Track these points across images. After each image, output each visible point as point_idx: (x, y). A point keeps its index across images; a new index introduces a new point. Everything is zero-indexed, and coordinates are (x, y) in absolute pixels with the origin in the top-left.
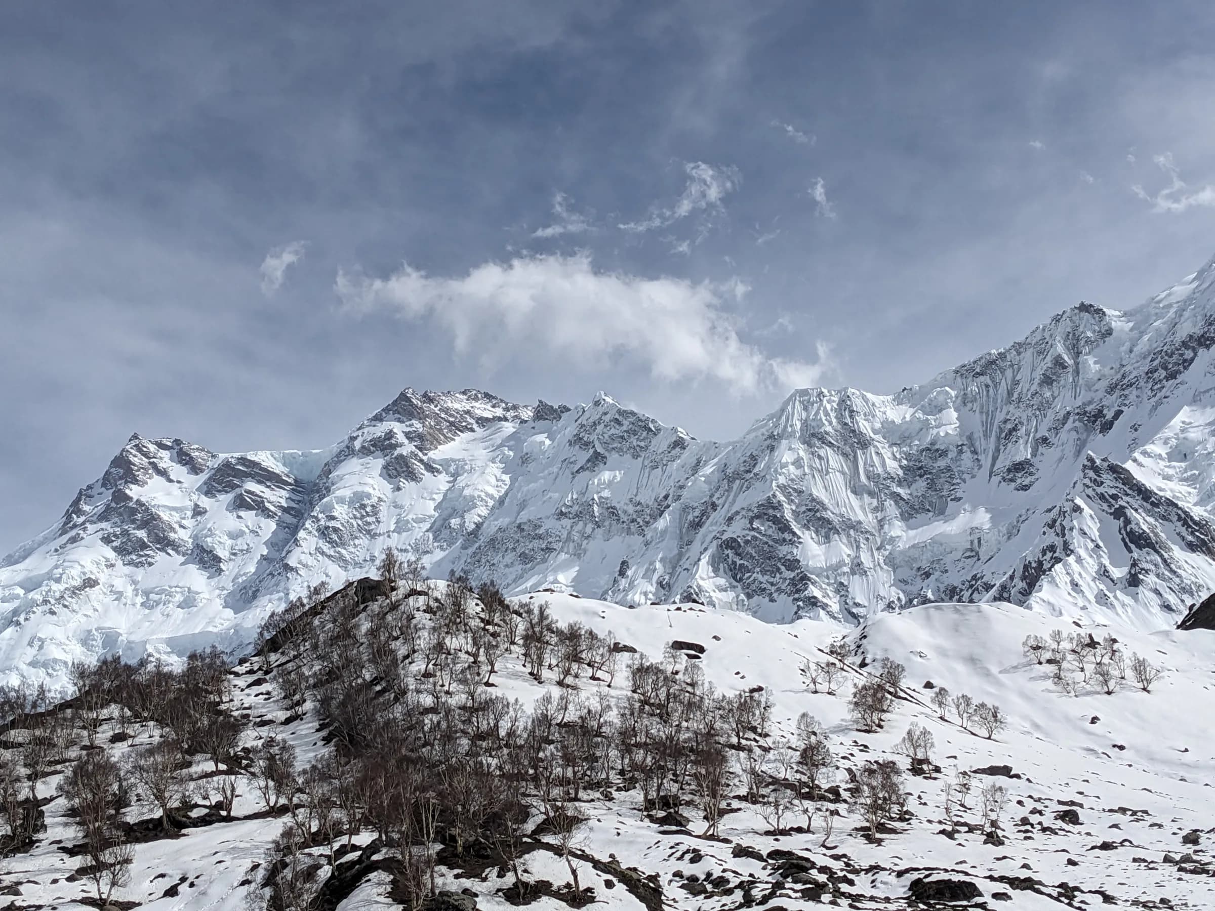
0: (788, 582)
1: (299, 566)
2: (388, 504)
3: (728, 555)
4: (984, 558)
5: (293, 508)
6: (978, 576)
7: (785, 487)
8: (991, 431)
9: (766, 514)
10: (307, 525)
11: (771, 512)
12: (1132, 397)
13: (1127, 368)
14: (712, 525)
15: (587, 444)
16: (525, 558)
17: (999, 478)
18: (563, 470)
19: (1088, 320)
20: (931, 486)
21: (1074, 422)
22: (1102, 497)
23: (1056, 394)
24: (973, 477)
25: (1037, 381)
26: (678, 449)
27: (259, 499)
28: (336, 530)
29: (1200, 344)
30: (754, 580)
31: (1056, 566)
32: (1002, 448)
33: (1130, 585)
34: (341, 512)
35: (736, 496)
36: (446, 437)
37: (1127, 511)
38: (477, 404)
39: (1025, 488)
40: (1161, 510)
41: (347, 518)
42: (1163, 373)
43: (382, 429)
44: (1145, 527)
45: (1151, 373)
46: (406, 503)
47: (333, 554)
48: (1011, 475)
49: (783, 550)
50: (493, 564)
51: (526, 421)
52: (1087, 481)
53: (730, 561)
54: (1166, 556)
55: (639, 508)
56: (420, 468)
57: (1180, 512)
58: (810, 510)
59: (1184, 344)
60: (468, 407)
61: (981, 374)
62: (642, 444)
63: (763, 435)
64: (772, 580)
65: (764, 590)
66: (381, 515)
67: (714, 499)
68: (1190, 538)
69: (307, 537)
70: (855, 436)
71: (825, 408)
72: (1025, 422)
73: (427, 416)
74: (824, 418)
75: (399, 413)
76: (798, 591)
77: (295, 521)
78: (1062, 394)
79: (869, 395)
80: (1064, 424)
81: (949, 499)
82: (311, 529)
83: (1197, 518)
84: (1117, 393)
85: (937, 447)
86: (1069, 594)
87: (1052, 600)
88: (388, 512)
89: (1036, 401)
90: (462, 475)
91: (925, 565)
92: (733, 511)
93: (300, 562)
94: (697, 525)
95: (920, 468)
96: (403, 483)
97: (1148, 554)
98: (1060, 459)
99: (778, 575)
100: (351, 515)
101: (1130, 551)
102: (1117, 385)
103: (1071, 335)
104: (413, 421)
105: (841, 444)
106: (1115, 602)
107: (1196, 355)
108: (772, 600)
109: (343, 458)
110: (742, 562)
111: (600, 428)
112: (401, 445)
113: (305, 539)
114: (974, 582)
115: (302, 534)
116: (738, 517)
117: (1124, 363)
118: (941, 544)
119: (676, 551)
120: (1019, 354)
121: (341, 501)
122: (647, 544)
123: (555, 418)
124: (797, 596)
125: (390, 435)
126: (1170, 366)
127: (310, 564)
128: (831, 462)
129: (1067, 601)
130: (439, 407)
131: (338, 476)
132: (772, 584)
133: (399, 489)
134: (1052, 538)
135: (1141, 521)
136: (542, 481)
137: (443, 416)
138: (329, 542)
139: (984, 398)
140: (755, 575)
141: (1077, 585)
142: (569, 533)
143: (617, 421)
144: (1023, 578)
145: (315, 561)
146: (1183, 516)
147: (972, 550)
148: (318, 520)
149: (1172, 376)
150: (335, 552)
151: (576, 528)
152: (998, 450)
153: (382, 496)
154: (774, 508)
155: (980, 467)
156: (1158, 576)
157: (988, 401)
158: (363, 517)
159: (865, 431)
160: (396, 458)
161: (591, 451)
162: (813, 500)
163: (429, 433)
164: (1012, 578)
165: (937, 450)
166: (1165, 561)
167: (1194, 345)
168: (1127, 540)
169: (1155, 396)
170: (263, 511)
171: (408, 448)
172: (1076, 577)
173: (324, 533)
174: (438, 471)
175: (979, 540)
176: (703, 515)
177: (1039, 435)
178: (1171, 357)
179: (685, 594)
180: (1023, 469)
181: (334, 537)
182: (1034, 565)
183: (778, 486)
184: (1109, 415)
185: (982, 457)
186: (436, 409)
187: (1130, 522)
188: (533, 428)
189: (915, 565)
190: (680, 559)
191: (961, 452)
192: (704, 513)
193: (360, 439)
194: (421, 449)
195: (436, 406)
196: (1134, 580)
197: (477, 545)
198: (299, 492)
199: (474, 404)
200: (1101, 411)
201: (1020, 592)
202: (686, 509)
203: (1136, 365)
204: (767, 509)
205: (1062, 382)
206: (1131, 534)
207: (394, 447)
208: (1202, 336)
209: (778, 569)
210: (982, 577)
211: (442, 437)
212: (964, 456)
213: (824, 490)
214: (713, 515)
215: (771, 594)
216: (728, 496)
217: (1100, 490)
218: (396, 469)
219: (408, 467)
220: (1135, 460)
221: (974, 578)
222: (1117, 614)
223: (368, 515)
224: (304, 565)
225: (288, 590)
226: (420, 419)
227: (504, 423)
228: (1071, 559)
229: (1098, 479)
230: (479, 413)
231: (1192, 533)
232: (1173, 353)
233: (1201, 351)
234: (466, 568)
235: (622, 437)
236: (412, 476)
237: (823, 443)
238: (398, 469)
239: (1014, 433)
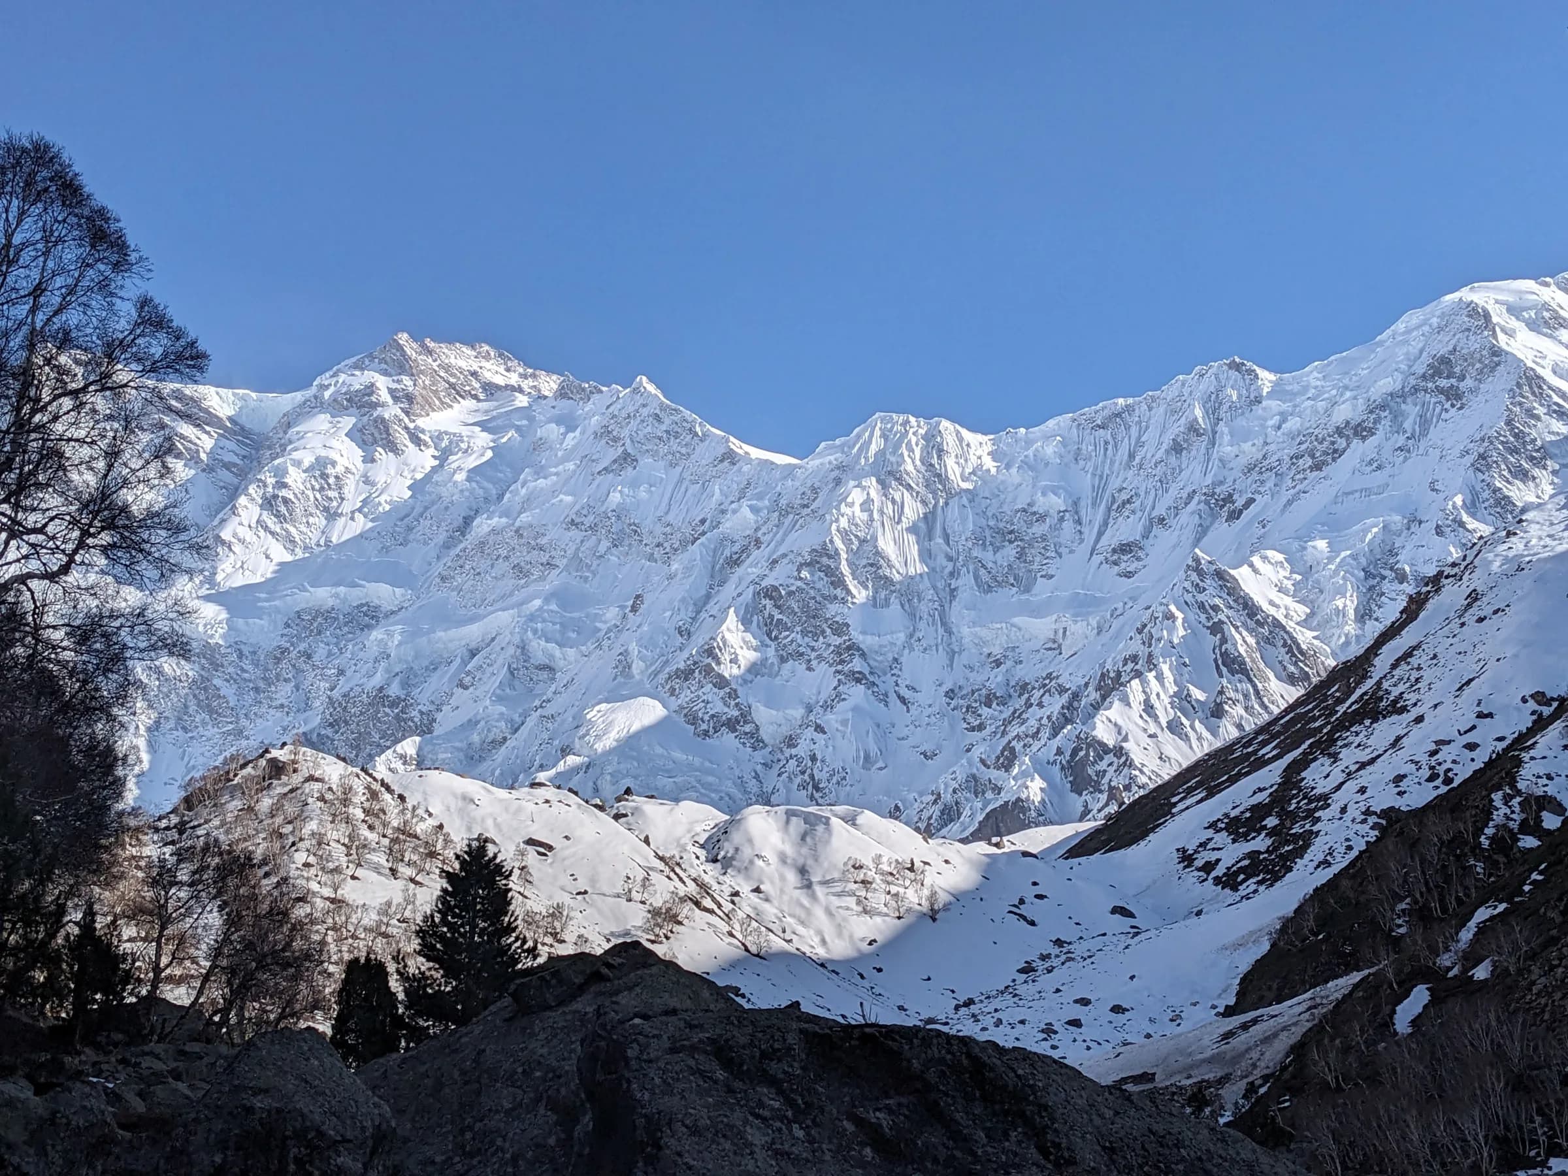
0: (832, 648)
1: (233, 540)
2: (357, 477)
3: (765, 606)
4: (1066, 653)
5: (235, 465)
6: (1054, 674)
7: (846, 531)
8: (1101, 501)
9: (818, 563)
10: (251, 490)
11: (825, 560)
12: (1270, 484)
13: (1272, 447)
14: (750, 566)
15: (616, 440)
16: (520, 571)
17: (1101, 558)
18: (582, 467)
19: (1236, 381)
20: (1021, 555)
21: (1199, 503)
22: (1202, 606)
23: (1183, 467)
24: (1072, 552)
25: (1165, 446)
26: (726, 463)
27: (193, 447)
28: (286, 501)
29: (1356, 434)
30: (792, 641)
31: (1133, 682)
32: (1111, 521)
33: (1212, 716)
34: (295, 478)
35: (786, 535)
36: (442, 403)
37: (1225, 627)
38: (487, 365)
39: (1128, 575)
40: (1265, 631)
41: (302, 487)
42: (1310, 462)
43: (362, 380)
44: (1242, 650)
45: (1297, 458)
46: (381, 479)
47: (278, 530)
48: (1115, 557)
49: (833, 609)
50: (479, 574)
51: (545, 397)
52: (1187, 585)
53: (766, 614)
54: (1260, 686)
55: (668, 530)
56: (402, 437)
57: (1286, 637)
58: (872, 565)
59: (1339, 431)
60: (475, 367)
61: (1103, 427)
62: (684, 451)
63: (830, 463)
64: (814, 644)
65: (802, 654)
66: (346, 490)
67: (759, 534)
68: (1292, 669)
69: (249, 506)
70: (940, 482)
71: (910, 441)
72: (1142, 494)
73: (422, 372)
74: (906, 453)
75: (386, 363)
76: (842, 662)
77: (236, 481)
78: (1191, 468)
79: (965, 433)
80: (1186, 504)
81: (1039, 575)
82: (254, 495)
83: (1304, 647)
84: (1255, 475)
85: (1035, 509)
86: (1141, 716)
87: (1120, 722)
88: (356, 489)
89: (1159, 471)
90: (456, 454)
91: (997, 651)
92: (779, 553)
93: (235, 535)
94: (734, 562)
95: (1011, 532)
96: (380, 453)
97: (1240, 681)
98: (1174, 547)
99: (821, 638)
100: (309, 486)
101: (1221, 676)
102: (1255, 466)
103: (1213, 396)
104: (404, 377)
105: (922, 490)
106: (1192, 734)
107: (1348, 445)
108: (809, 669)
109: (308, 409)
110: (780, 617)
111: (634, 424)
112: (383, 405)
113: (246, 507)
114: (1047, 681)
115: (243, 500)
116: (785, 561)
117: (1268, 441)
118: (1020, 629)
119: (703, 592)
120: (1150, 409)
121: (298, 463)
122: (671, 577)
123: (581, 399)
124: (840, 667)
125: (371, 389)
126: (1318, 454)
127: (248, 539)
128: (906, 510)
129: (1137, 724)
130: (439, 362)
131: (298, 433)
132: (813, 649)
133: (373, 461)
134: (1137, 647)
135: (1240, 641)
136: (554, 478)
137: (442, 374)
138: (275, 516)
139: (1100, 459)
140: (793, 635)
141: (1152, 707)
142: (578, 549)
143: (657, 418)
144: (1098, 688)
145: (255, 537)
146: (1289, 642)
147: (1054, 642)
148: (265, 486)
149: (1317, 467)
150: (282, 528)
151: (587, 544)
152: (1105, 524)
153: (351, 466)
154: (830, 557)
155: (1082, 541)
156: (1246, 709)
157: (1104, 462)
158: (322, 489)
159: (952, 477)
160: (375, 421)
161: (620, 450)
162: (878, 553)
163: (421, 394)
164: (1086, 685)
165: (1034, 513)
166: (1257, 692)
167: (1350, 433)
168: (1220, 662)
169: (1294, 487)
170: (196, 463)
171: (391, 411)
172: (1153, 699)
173: (269, 503)
174: (426, 444)
175: (1065, 630)
176: (743, 552)
177: (1154, 514)
178: (1321, 443)
179: (706, 647)
180: (1131, 551)
181: (283, 509)
182: (1112, 675)
183: (838, 531)
184: (1240, 503)
185: (1085, 530)
186: (435, 365)
187: (1226, 642)
188: (553, 407)
189: (986, 651)
190: (705, 604)
191: (1062, 519)
192: (745, 549)
193: (332, 389)
194: (407, 413)
195: (435, 361)
196: (1217, 711)
197: (462, 546)
198: (247, 445)
199: (484, 363)
200: (1231, 495)
201: (1092, 705)
202: (724, 540)
203: (1282, 446)
204: (821, 556)
205: (1194, 453)
206: (1225, 655)
207: (375, 405)
208: (1359, 424)
209: (823, 632)
210: (1057, 677)
211: (437, 402)
212: (1065, 524)
213: (892, 543)
214: (756, 553)
215: (809, 661)
216: (777, 533)
217: (1201, 597)
218: (372, 434)
219: (389, 434)
220: (1251, 565)
221: (1049, 676)
222: (1191, 747)
223: (330, 488)
224: (239, 540)
225: (216, 568)
226: (412, 375)
227: (517, 394)
228: (1151, 676)
229: (1201, 584)
230: (488, 376)
231: (1296, 664)
232: (1324, 439)
233: (1355, 442)
234: (445, 573)
235: (660, 439)
236: (392, 447)
237: (901, 484)
238: (377, 435)
239: (1128, 506)
